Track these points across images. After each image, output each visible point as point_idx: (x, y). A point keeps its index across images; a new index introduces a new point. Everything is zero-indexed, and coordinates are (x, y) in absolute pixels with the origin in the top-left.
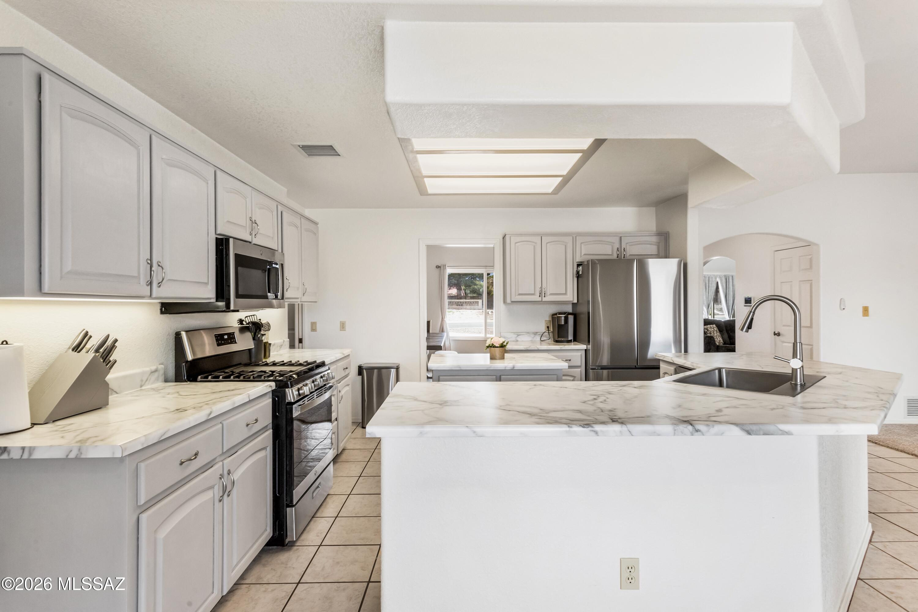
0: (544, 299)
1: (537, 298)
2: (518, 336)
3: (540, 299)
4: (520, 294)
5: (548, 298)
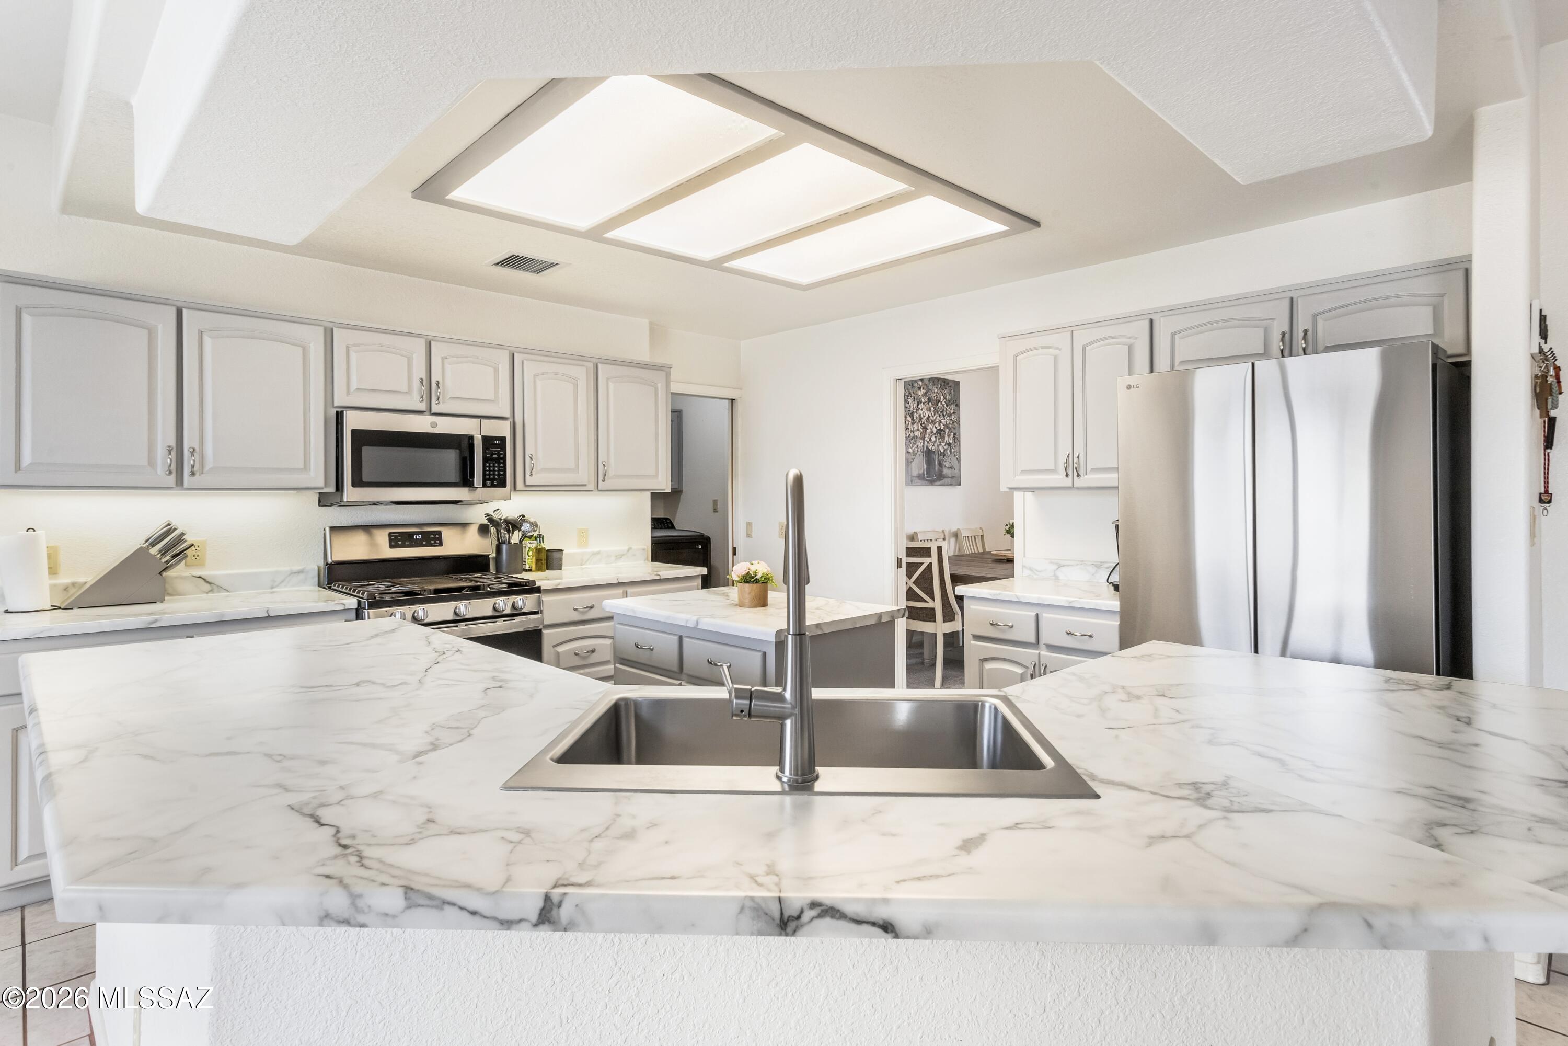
0: (1079, 482)
1: (1059, 479)
2: (1059, 567)
3: (1068, 482)
4: (1025, 472)
5: (1089, 479)
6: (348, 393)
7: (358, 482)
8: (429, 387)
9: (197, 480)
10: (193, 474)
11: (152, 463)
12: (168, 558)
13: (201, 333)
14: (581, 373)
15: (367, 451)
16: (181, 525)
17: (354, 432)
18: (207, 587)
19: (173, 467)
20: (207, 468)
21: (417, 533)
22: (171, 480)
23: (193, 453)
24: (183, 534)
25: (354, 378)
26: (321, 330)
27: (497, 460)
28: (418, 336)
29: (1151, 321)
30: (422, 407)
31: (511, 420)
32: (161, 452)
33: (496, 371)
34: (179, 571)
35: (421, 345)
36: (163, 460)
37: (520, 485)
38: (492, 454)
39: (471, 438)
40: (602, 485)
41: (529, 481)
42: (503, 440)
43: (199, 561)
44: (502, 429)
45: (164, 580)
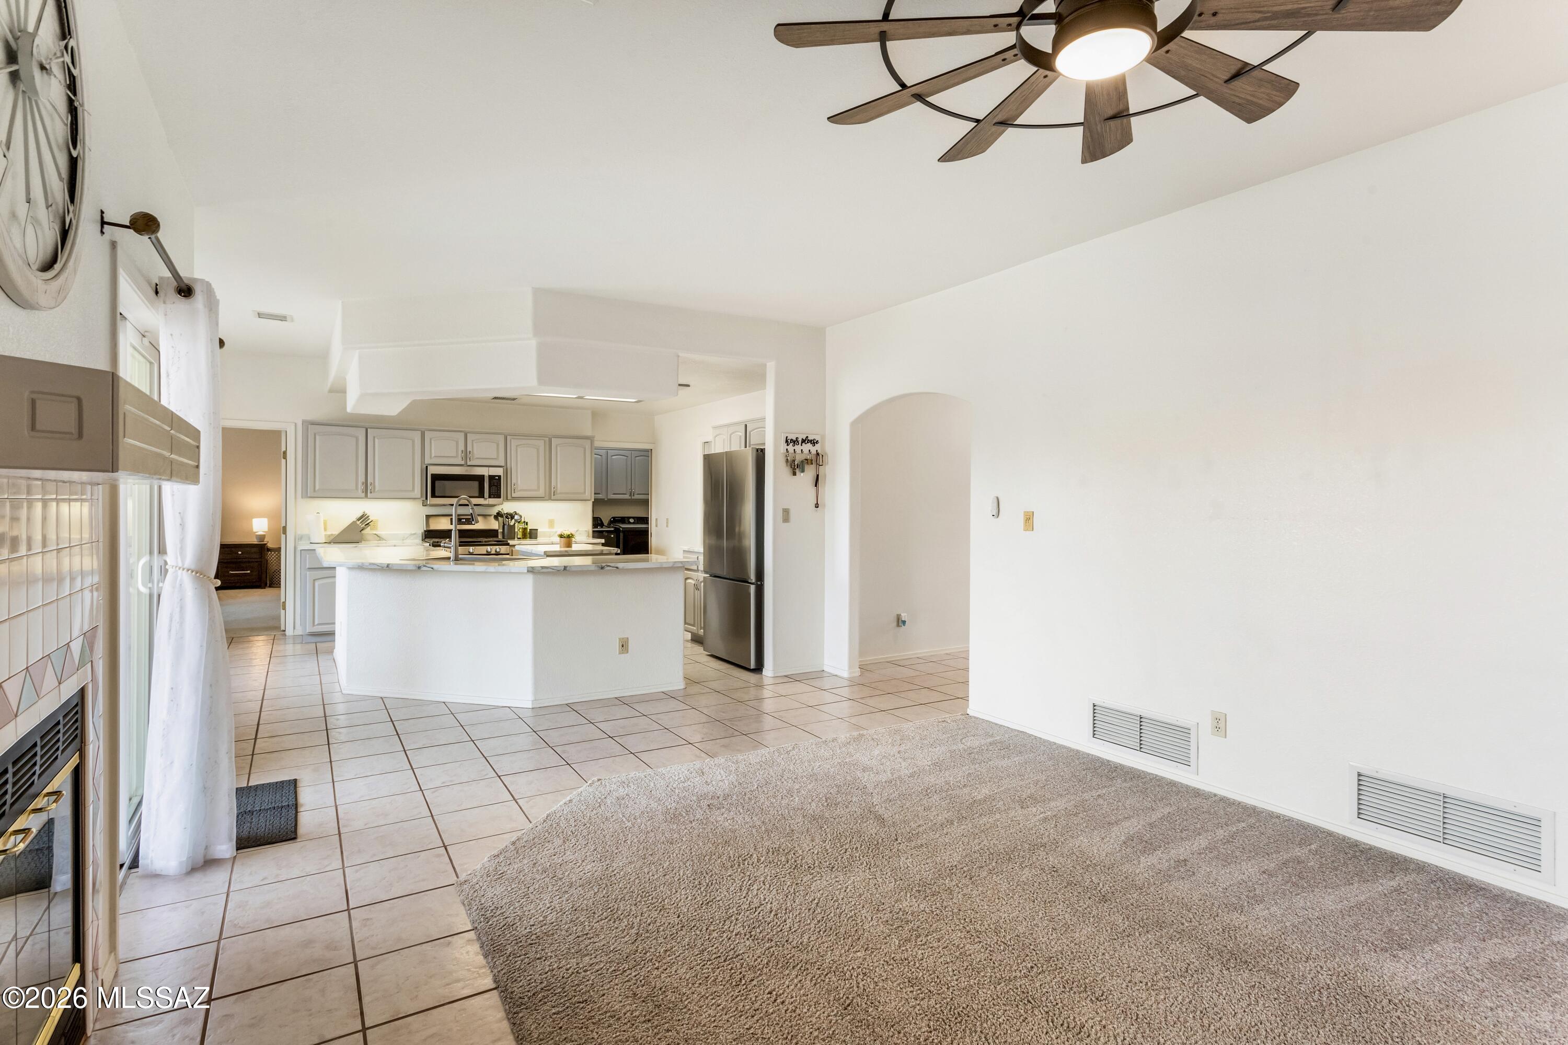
6: (431, 458)
7: (433, 495)
8: (466, 454)
9: (373, 495)
10: (371, 492)
11: (357, 488)
12: (363, 526)
13: (374, 437)
14: (541, 444)
15: (437, 483)
16: (368, 513)
17: (432, 475)
18: (378, 538)
19: (364, 490)
20: (376, 490)
21: (463, 519)
22: (363, 495)
23: (371, 485)
24: (368, 516)
25: (433, 451)
26: (420, 432)
27: (497, 486)
28: (461, 431)
29: (746, 425)
30: (463, 463)
31: (505, 468)
32: (360, 484)
33: (498, 445)
34: (367, 531)
35: (462, 435)
36: (361, 487)
37: (509, 497)
38: (494, 483)
39: (483, 476)
40: (553, 497)
41: (514, 495)
42: (500, 477)
43: (375, 528)
44: (498, 472)
45: (362, 534)
